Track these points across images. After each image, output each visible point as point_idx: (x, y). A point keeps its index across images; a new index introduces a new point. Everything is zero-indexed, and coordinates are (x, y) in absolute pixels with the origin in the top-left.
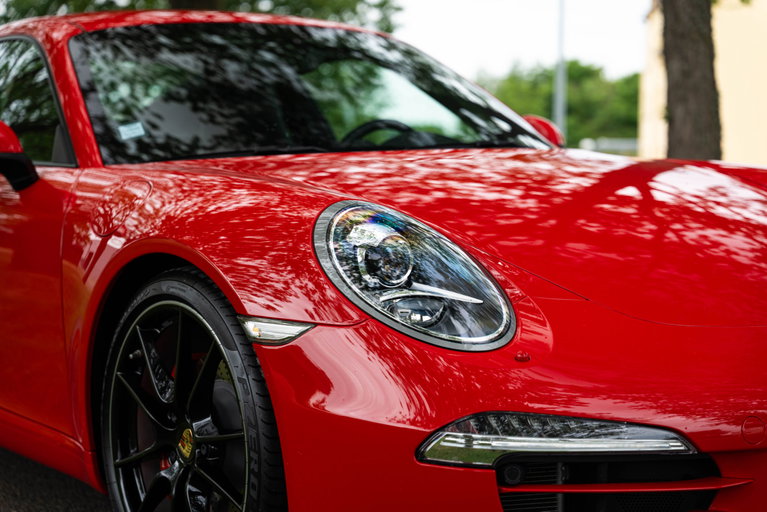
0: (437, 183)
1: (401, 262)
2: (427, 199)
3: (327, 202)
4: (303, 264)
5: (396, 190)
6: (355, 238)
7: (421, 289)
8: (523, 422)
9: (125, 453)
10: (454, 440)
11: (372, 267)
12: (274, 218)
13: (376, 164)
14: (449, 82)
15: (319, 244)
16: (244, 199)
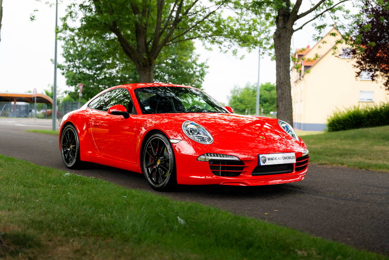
0: (213, 120)
1: (196, 131)
2: (209, 122)
3: (184, 121)
4: (179, 131)
5: (202, 120)
6: (188, 126)
7: (199, 135)
8: (213, 154)
9: (147, 165)
10: (203, 157)
11: (191, 132)
12: (173, 124)
13: (196, 115)
14: (212, 100)
15: (183, 128)
16: (166, 121)
